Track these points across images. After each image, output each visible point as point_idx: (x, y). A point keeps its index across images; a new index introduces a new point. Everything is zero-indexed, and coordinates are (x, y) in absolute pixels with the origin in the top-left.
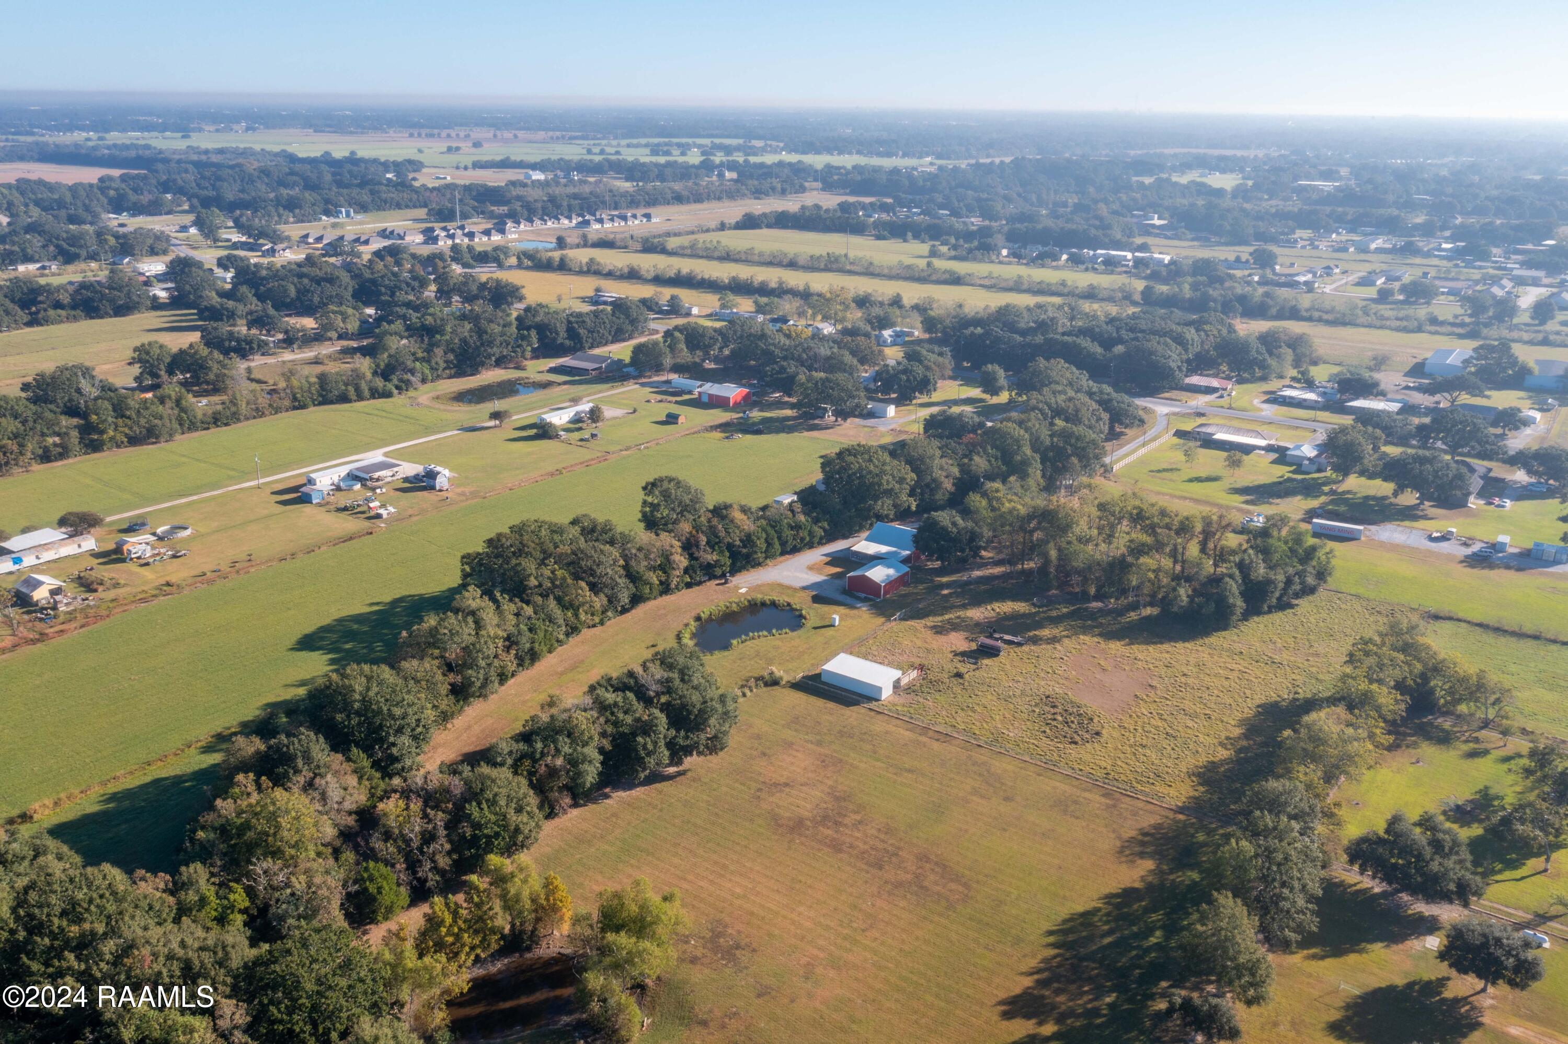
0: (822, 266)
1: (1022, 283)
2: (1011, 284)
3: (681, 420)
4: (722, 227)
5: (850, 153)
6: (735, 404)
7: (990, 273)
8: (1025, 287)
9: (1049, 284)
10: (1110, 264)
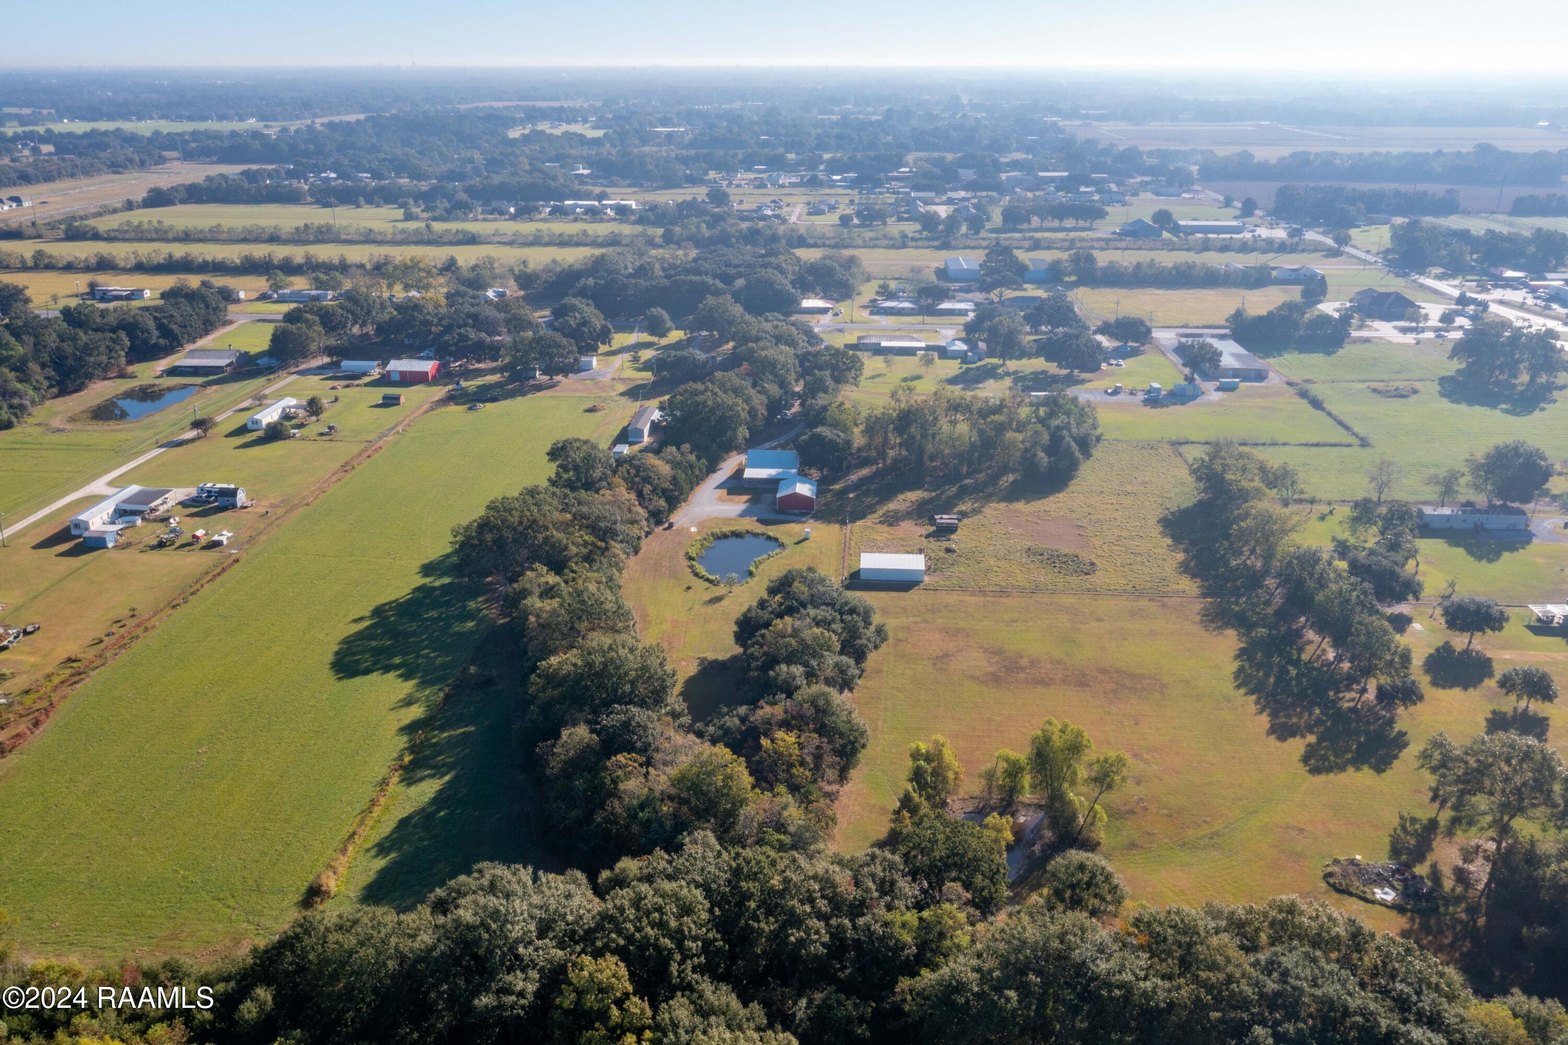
0: (311, 238)
1: (542, 237)
2: (531, 238)
3: (402, 400)
4: (130, 206)
5: (151, 118)
6: (434, 377)
7: (497, 230)
8: (546, 239)
9: (570, 236)
10: (594, 214)
